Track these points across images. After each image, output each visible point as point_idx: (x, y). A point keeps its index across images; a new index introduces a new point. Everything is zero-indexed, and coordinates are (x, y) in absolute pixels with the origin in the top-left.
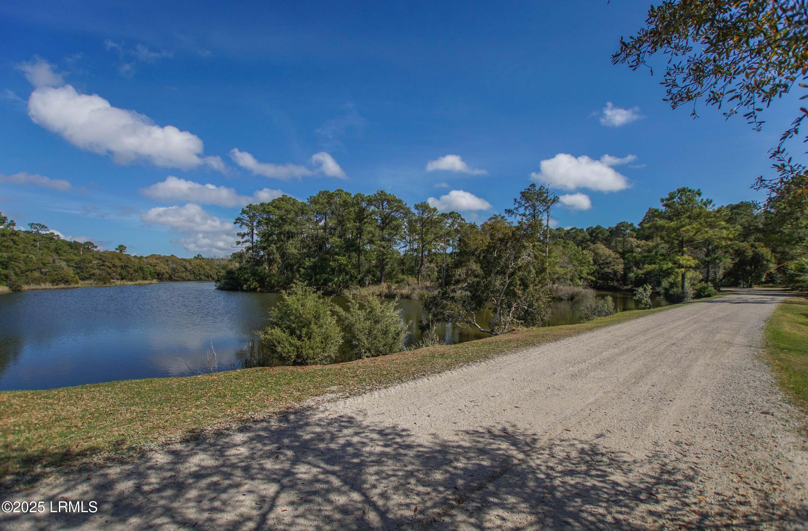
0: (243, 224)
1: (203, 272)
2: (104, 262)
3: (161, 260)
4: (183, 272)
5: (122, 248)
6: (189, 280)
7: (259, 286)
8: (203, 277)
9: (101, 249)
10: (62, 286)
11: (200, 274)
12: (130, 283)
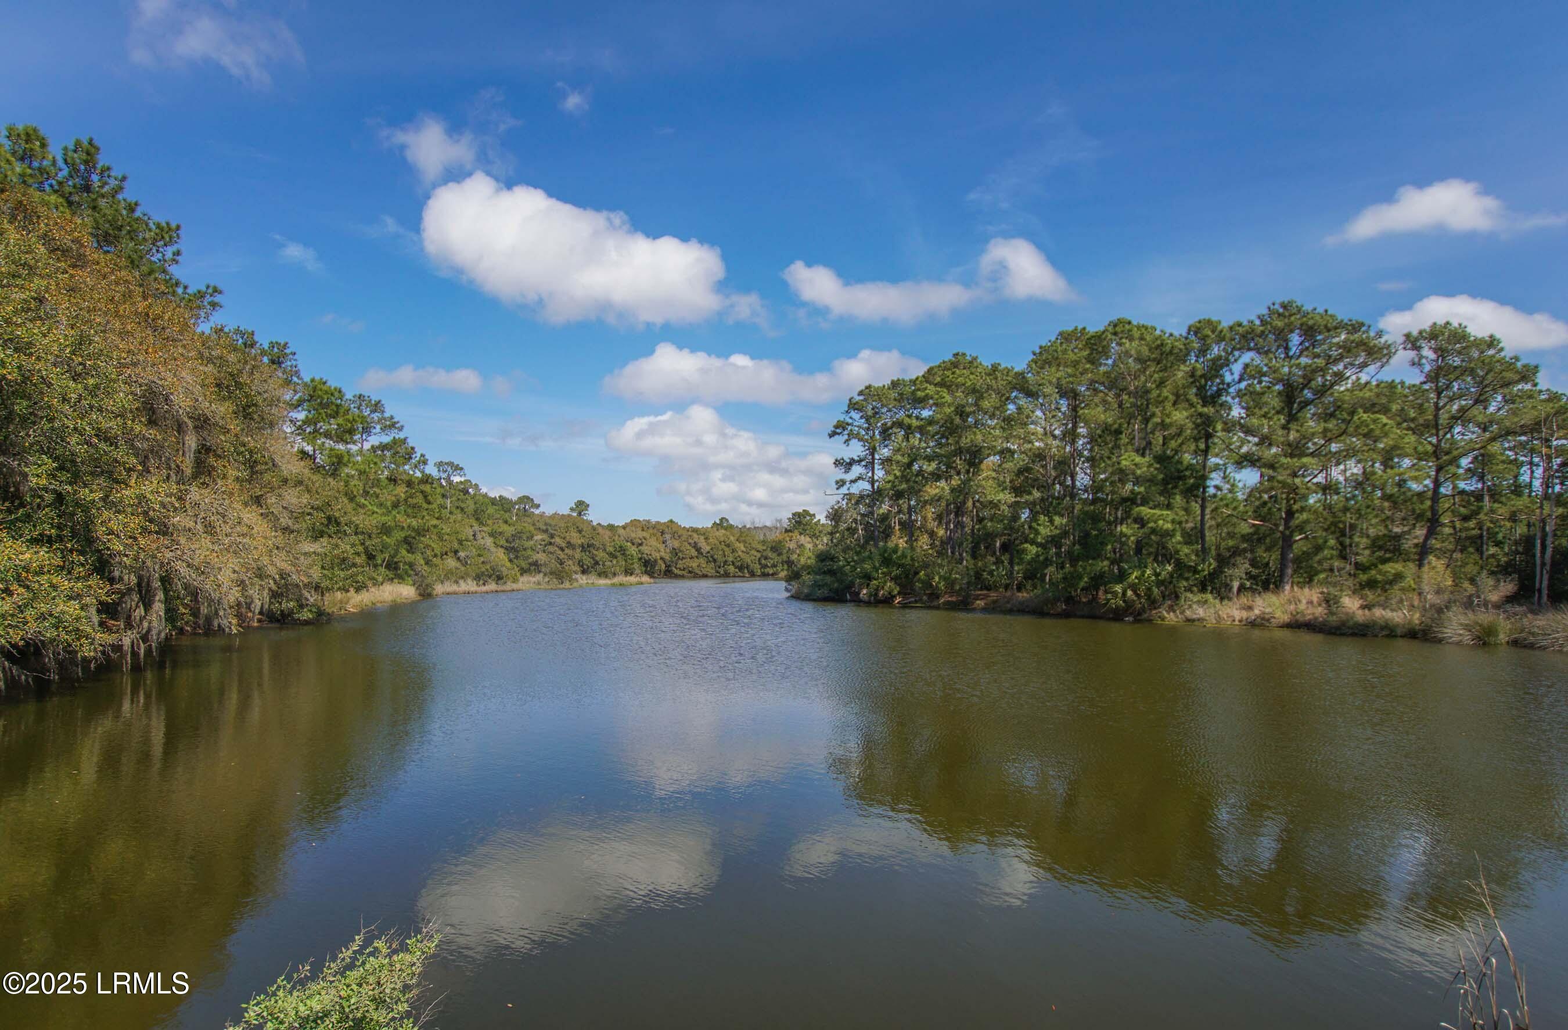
0: (851, 436)
1: (731, 559)
2: (552, 536)
3: (651, 531)
4: (692, 558)
5: (581, 507)
6: (705, 576)
7: (899, 593)
8: (731, 569)
9: (547, 509)
10: (492, 586)
11: (726, 562)
12: (602, 582)
